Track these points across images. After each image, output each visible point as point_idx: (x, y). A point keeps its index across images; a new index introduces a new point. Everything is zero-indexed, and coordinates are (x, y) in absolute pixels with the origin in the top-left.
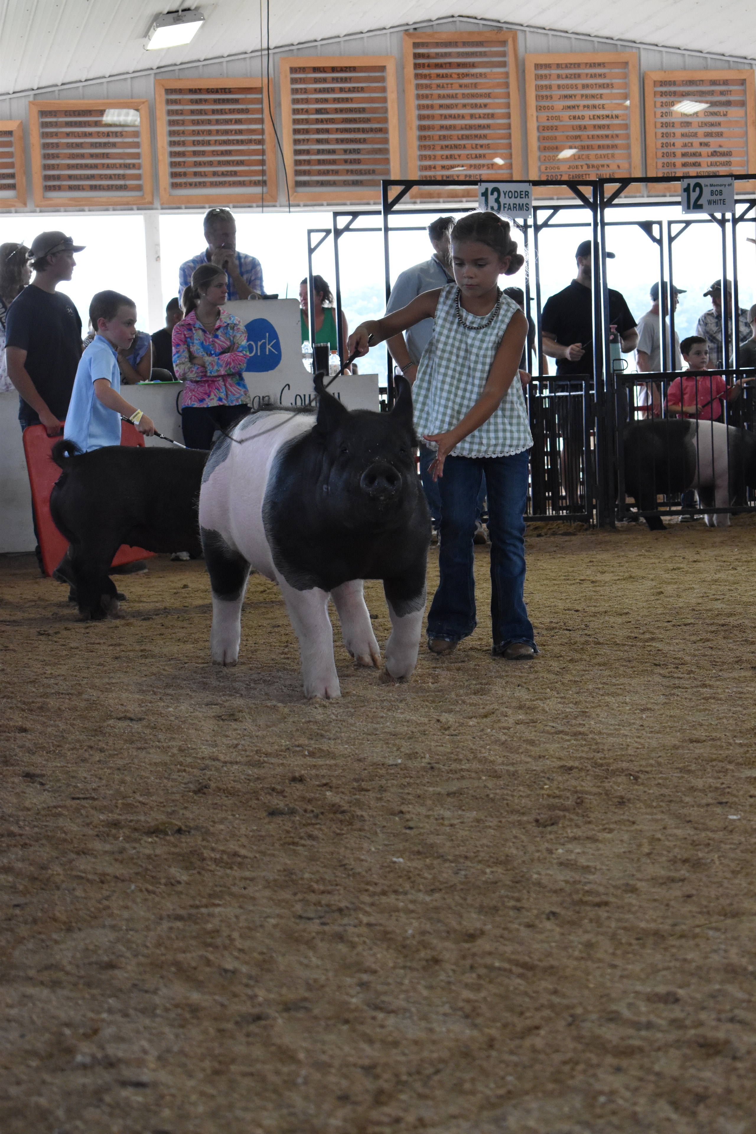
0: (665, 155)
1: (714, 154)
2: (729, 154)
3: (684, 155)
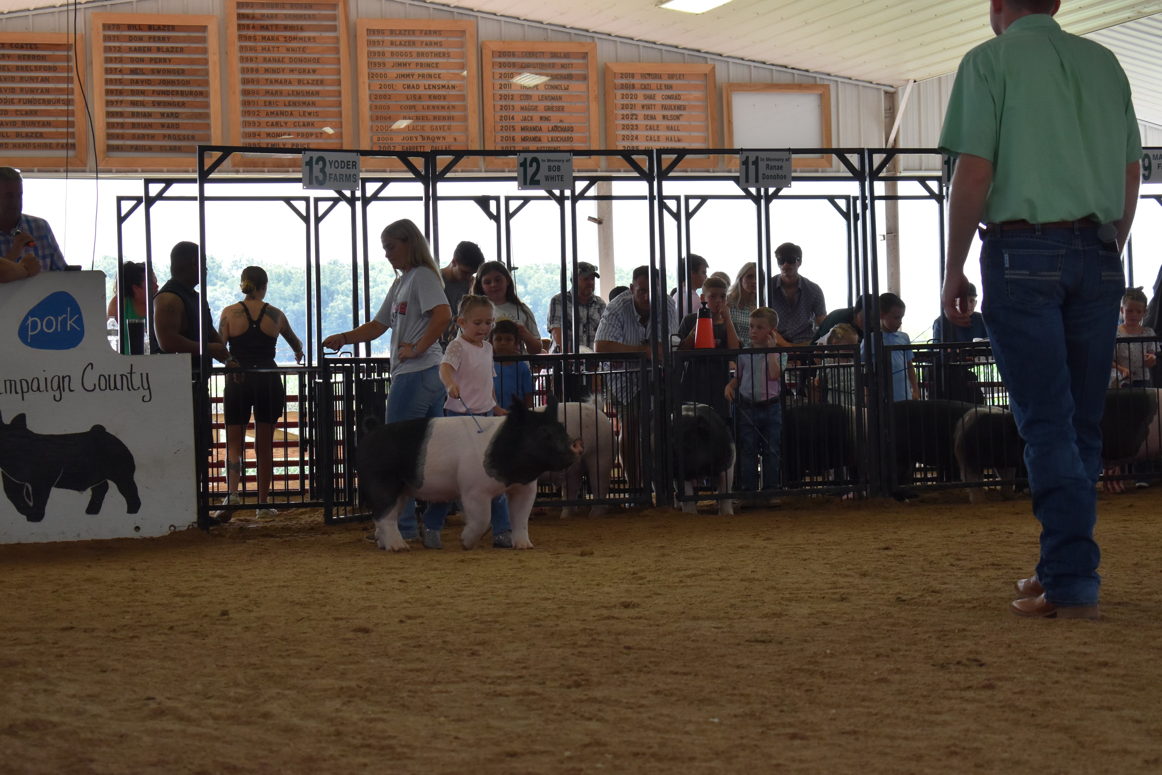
0: (503, 129)
1: (555, 129)
2: (570, 129)
3: (523, 129)
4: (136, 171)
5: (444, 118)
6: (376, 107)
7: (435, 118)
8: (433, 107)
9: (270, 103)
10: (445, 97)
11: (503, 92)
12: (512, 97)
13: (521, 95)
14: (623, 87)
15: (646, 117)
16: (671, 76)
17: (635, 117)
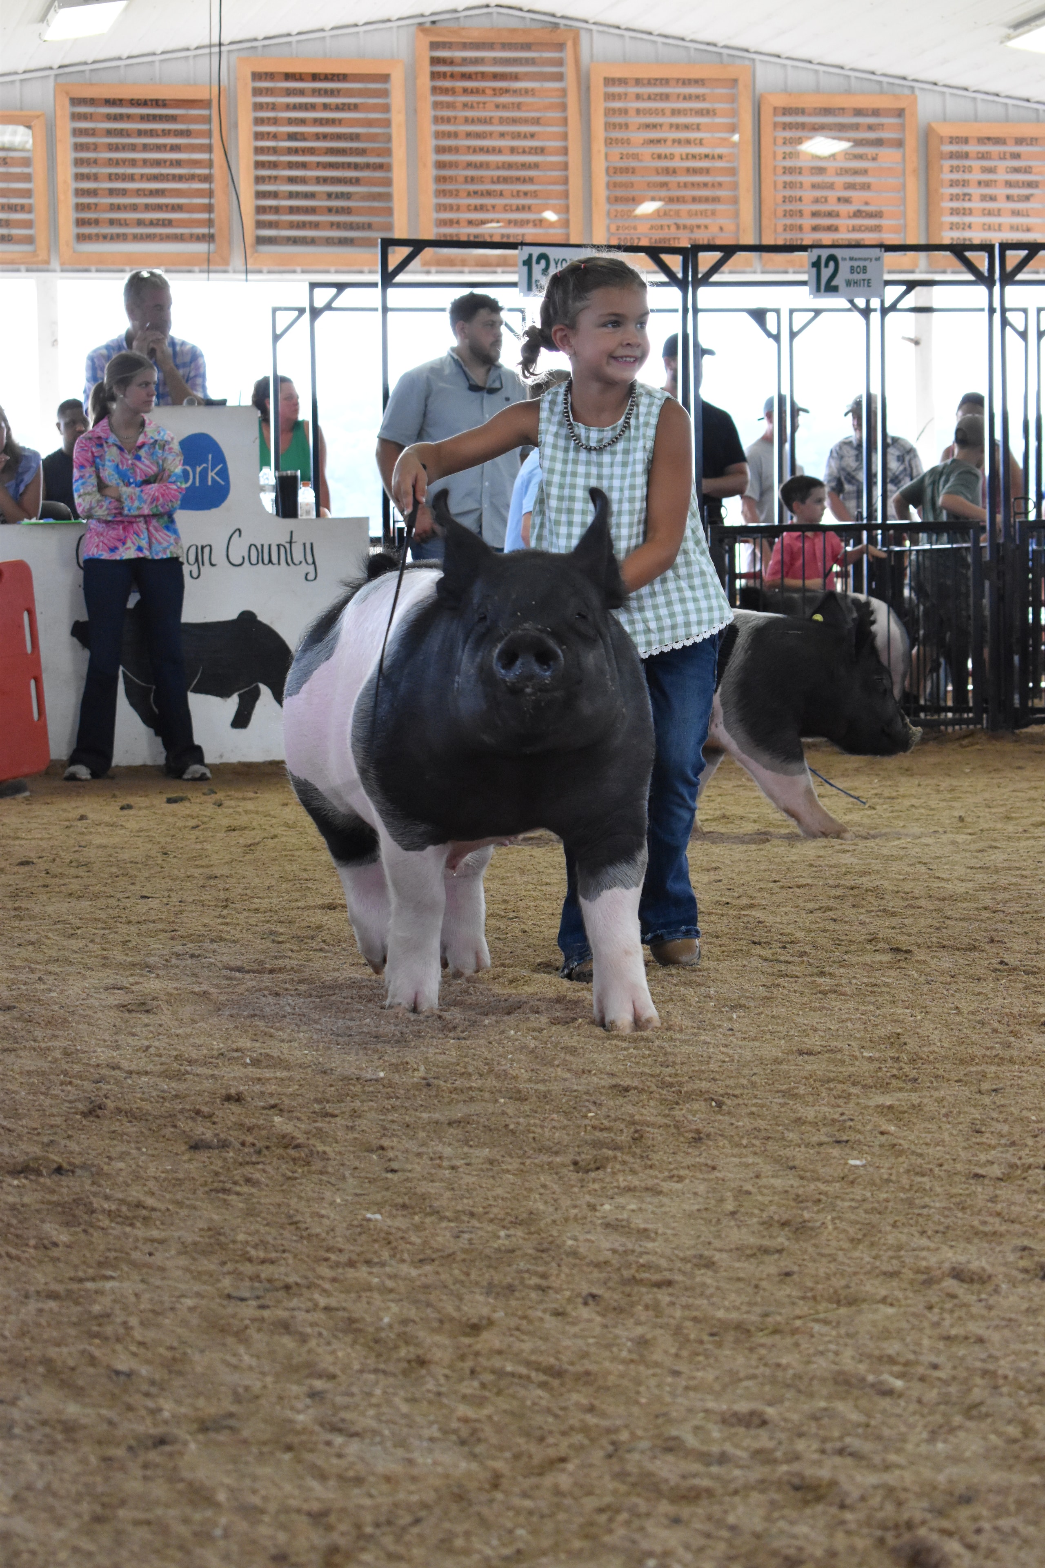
0: (787, 214)
1: (858, 214)
2: (878, 215)
3: (815, 214)
4: (294, 272)
5: (707, 200)
6: (615, 185)
7: (694, 200)
8: (693, 184)
9: (472, 180)
10: (707, 171)
11: (788, 163)
12: (800, 171)
13: (812, 168)
14: (952, 156)
15: (984, 198)
16: (1020, 141)
17: (967, 197)
